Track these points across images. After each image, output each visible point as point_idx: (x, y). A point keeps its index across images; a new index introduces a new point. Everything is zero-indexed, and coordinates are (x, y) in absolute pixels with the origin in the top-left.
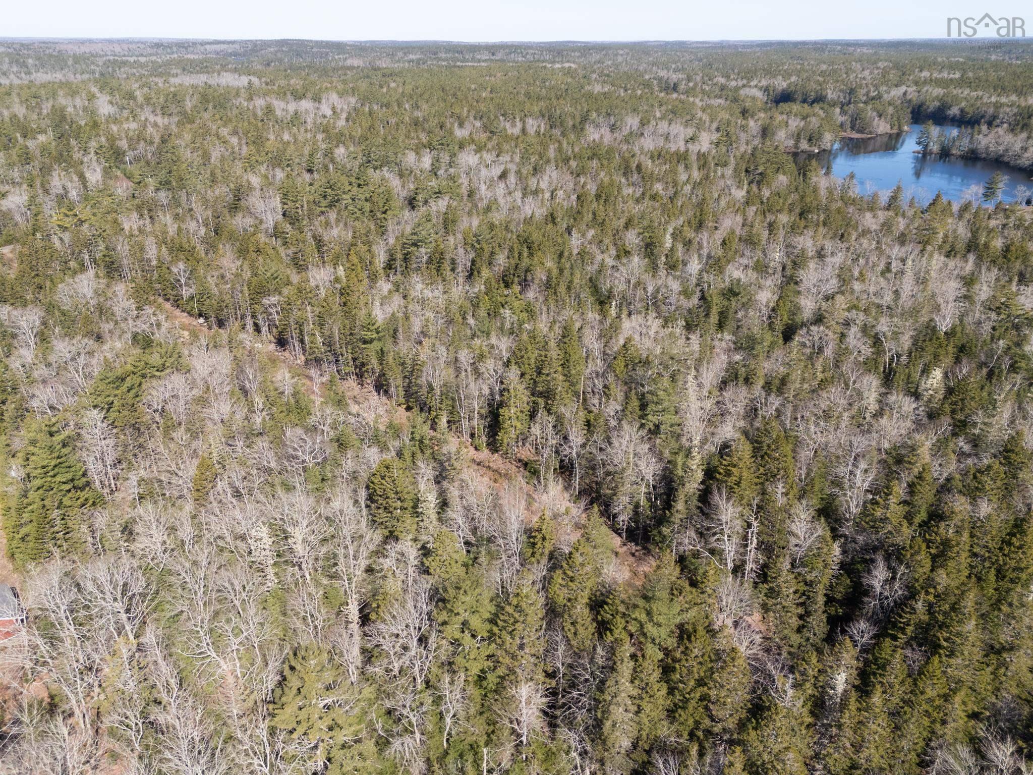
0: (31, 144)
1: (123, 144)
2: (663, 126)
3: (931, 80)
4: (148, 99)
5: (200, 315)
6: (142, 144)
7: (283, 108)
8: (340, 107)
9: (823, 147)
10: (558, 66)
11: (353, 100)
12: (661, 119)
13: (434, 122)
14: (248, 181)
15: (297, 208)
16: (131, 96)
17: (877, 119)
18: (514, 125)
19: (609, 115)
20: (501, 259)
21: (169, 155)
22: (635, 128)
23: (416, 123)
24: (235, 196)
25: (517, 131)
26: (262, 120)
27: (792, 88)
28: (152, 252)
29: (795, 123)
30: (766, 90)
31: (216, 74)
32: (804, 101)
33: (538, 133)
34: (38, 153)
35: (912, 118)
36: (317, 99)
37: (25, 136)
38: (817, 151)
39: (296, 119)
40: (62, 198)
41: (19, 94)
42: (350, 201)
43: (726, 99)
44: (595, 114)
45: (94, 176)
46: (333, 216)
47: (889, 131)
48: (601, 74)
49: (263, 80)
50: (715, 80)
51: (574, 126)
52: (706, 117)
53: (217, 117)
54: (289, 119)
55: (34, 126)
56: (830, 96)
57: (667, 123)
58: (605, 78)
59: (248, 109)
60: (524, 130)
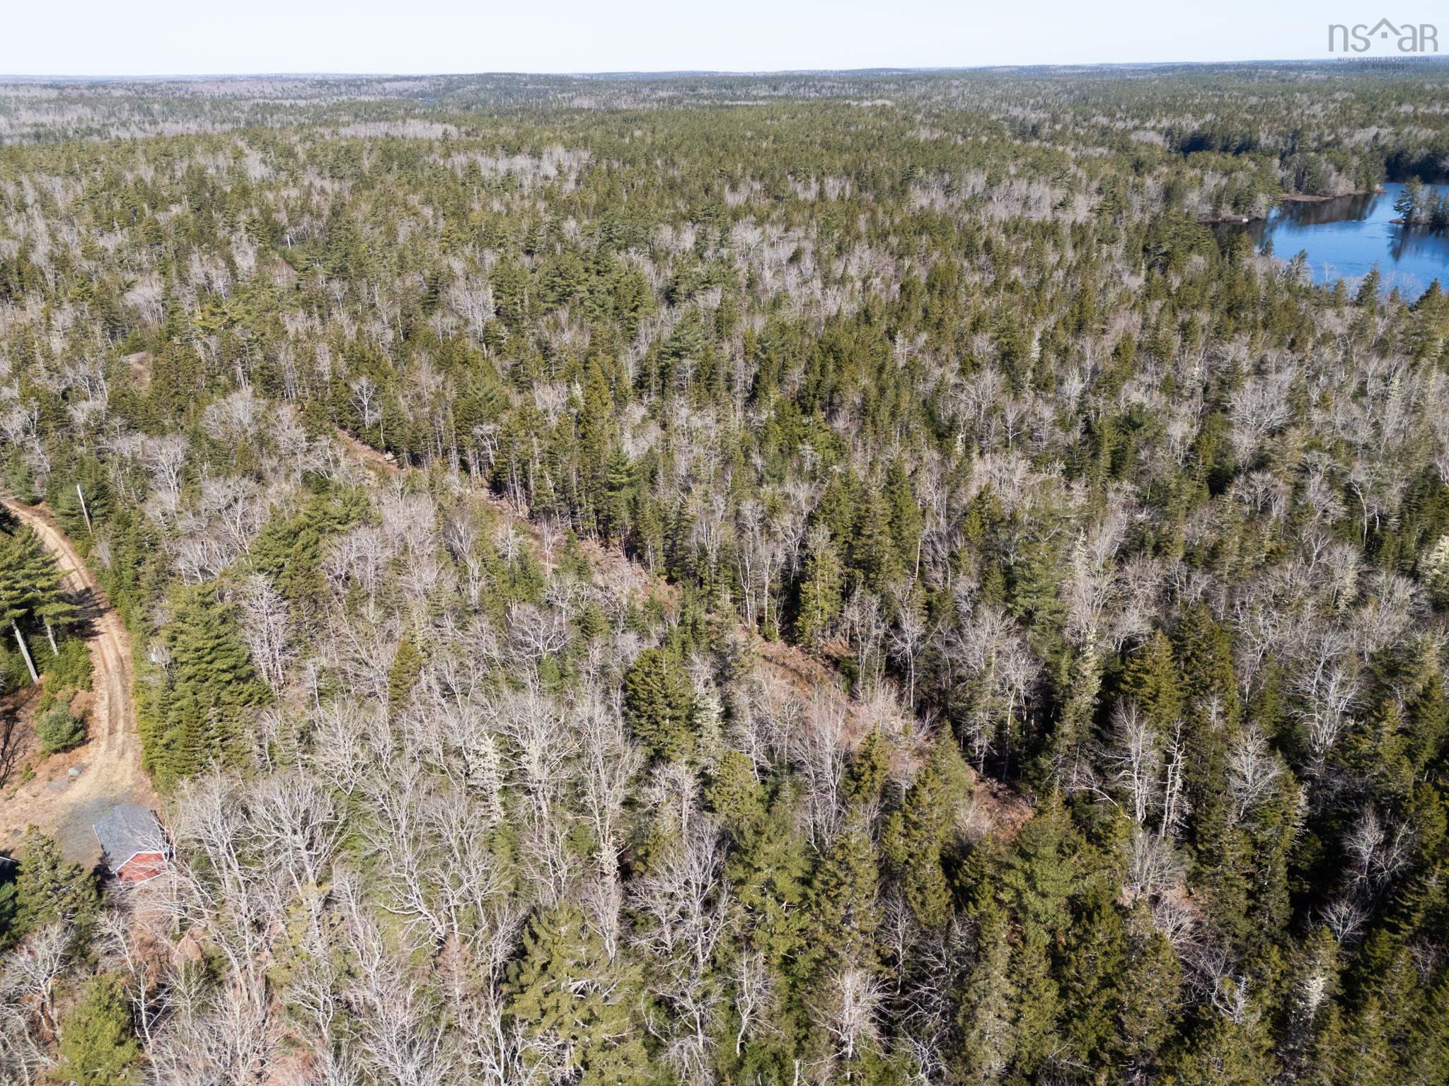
0: (161, 217)
1: (282, 217)
2: (1020, 187)
3: (1416, 117)
4: (312, 157)
5: (388, 449)
6: (307, 218)
7: (492, 166)
8: (567, 164)
9: (1255, 215)
10: (867, 103)
11: (585, 155)
12: (1017, 176)
13: (696, 185)
14: (449, 266)
15: (515, 304)
16: (290, 153)
17: (1335, 174)
18: (807, 187)
19: (942, 171)
20: (796, 374)
21: (343, 232)
22: (979, 189)
23: (672, 186)
24: (431, 288)
25: (811, 195)
26: (464, 184)
27: (1208, 130)
28: (324, 364)
29: (1213, 181)
30: (1169, 133)
31: (399, 122)
32: (1225, 149)
33: (841, 198)
34: (171, 230)
35: (1388, 173)
36: (536, 154)
37: (154, 207)
38: (1245, 220)
39: (509, 182)
40: (204, 290)
41: (145, 152)
42: (587, 294)
43: (1111, 148)
44: (922, 171)
45: (246, 261)
46: (563, 314)
47: (1352, 192)
48: (929, 114)
49: (463, 129)
50: (1094, 120)
51: (893, 188)
52: (1081, 173)
53: (404, 179)
54: (499, 181)
55: (165, 194)
56: (1263, 142)
57: (1026, 182)
58: (935, 119)
59: (445, 169)
60: (821, 194)
